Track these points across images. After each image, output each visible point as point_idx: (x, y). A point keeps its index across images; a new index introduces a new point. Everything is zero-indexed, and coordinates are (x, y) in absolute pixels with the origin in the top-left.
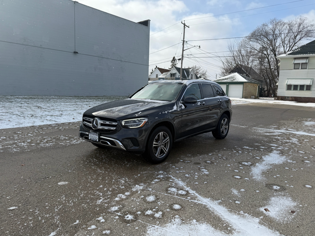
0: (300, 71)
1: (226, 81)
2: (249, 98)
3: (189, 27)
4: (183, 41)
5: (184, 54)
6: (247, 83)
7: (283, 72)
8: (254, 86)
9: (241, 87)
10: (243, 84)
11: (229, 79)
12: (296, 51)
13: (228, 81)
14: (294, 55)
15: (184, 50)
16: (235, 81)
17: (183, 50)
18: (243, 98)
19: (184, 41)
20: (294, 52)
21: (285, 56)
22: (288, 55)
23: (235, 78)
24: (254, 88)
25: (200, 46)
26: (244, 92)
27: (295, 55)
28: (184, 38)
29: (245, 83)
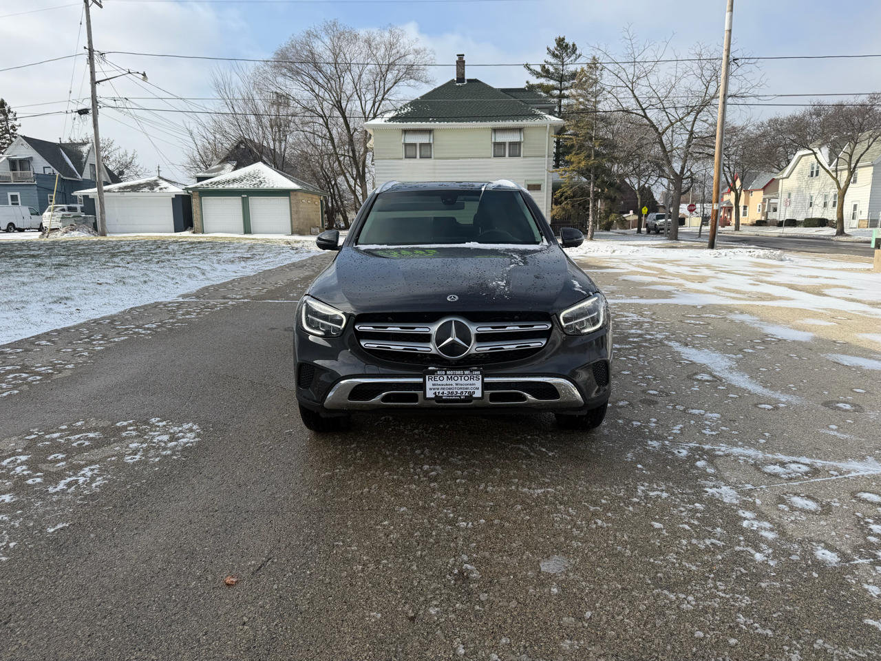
0: (418, 162)
1: (239, 187)
2: (308, 235)
3: (101, 7)
4: (89, 49)
5: (98, 93)
6: (300, 194)
7: (383, 166)
8: (314, 200)
9: (283, 203)
10: (289, 196)
11: (245, 181)
12: (402, 112)
13: (245, 187)
14: (403, 122)
15: (99, 82)
16: (265, 187)
17: (94, 83)
18: (293, 233)
19: (91, 51)
20: (399, 114)
21: (383, 123)
22: (390, 121)
23: (261, 179)
24: (314, 206)
25: (144, 75)
26: (293, 216)
27: (405, 123)
28: (90, 42)
29: (295, 193)
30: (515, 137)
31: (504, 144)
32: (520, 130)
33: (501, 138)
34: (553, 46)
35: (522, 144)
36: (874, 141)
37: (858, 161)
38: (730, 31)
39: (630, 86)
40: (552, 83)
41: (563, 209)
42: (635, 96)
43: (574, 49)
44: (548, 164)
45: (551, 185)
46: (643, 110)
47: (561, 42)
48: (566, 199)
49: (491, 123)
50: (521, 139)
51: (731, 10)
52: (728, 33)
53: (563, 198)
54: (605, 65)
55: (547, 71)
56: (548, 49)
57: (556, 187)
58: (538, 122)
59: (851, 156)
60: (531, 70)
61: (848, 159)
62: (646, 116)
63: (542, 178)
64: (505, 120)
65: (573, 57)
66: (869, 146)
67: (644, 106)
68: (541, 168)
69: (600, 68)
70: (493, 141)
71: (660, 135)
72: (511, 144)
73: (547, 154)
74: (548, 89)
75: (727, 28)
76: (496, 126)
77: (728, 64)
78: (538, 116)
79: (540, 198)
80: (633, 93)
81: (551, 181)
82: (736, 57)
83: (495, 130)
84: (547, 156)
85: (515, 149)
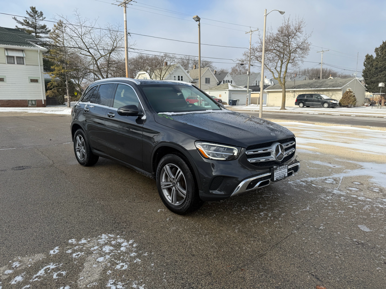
30: (20, 54)
31: (13, 57)
32: (22, 51)
33: (11, 54)
34: (30, 10)
35: (24, 58)
36: (167, 71)
37: (163, 78)
38: (126, 21)
39: (81, 37)
40: (30, 29)
41: (53, 92)
42: (83, 42)
43: (42, 14)
44: (41, 69)
45: (44, 80)
46: (88, 49)
47: (33, 9)
48: (54, 87)
49: (4, 45)
50: (24, 55)
51: (126, 13)
52: (125, 22)
53: (52, 87)
54: (67, 25)
55: (28, 23)
56: (27, 11)
57: (47, 82)
58: (32, 48)
59: (161, 76)
60: (17, 20)
61: (160, 77)
62: (89, 52)
63: (39, 76)
64: (13, 45)
65: (41, 18)
66: (166, 73)
67: (88, 47)
68: (38, 71)
69: (64, 26)
70: (6, 55)
71: (96, 61)
72: (17, 57)
73: (39, 64)
74: (30, 32)
75: (125, 20)
76: (7, 47)
77: (127, 35)
78: (32, 45)
79: (39, 86)
80: (83, 41)
81: (43, 78)
82: (129, 32)
83: (7, 49)
84: (40, 66)
85: (21, 60)
